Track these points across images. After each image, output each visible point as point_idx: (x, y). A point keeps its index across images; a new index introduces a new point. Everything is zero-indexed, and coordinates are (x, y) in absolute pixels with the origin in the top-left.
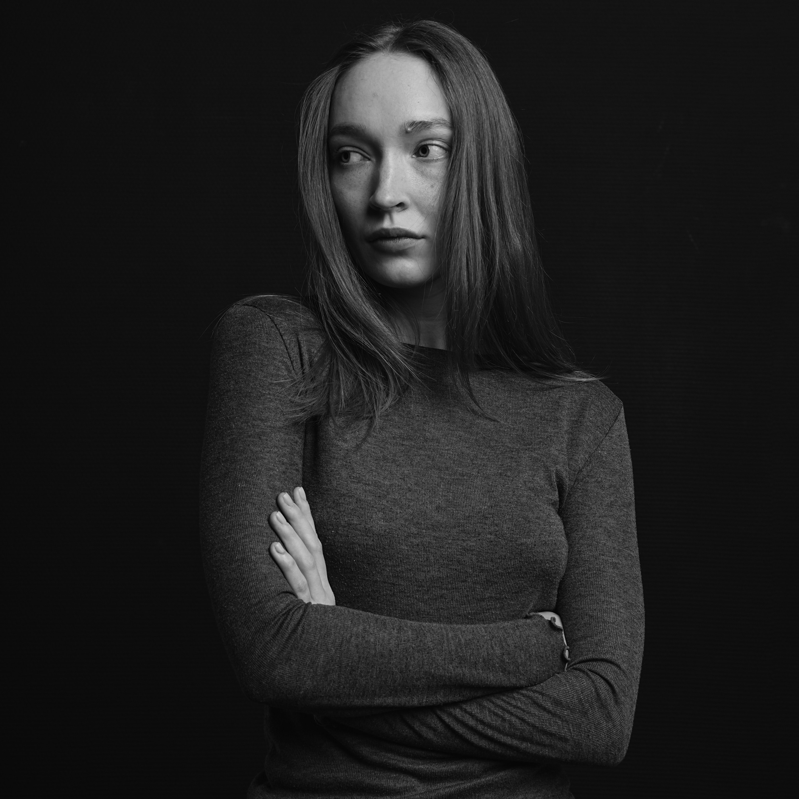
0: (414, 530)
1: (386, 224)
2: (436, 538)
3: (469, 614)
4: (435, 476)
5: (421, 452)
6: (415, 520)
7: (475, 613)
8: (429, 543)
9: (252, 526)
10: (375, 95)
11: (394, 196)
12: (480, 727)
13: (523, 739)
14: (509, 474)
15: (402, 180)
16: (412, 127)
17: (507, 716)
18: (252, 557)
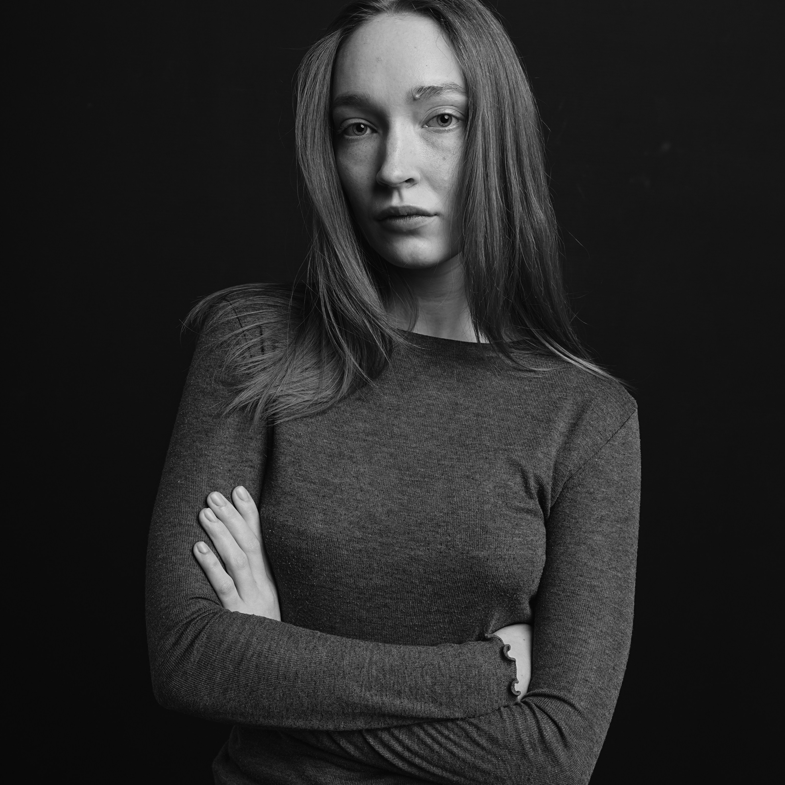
0: (358, 534)
1: (395, 202)
2: (382, 544)
3: (415, 625)
4: (393, 477)
5: (385, 449)
6: (362, 523)
7: (422, 626)
8: (374, 549)
9: (181, 525)
10: (378, 59)
11: (402, 171)
12: (407, 754)
13: (454, 773)
14: (478, 476)
15: (411, 152)
16: (421, 94)
17: (436, 747)
18: (173, 557)
